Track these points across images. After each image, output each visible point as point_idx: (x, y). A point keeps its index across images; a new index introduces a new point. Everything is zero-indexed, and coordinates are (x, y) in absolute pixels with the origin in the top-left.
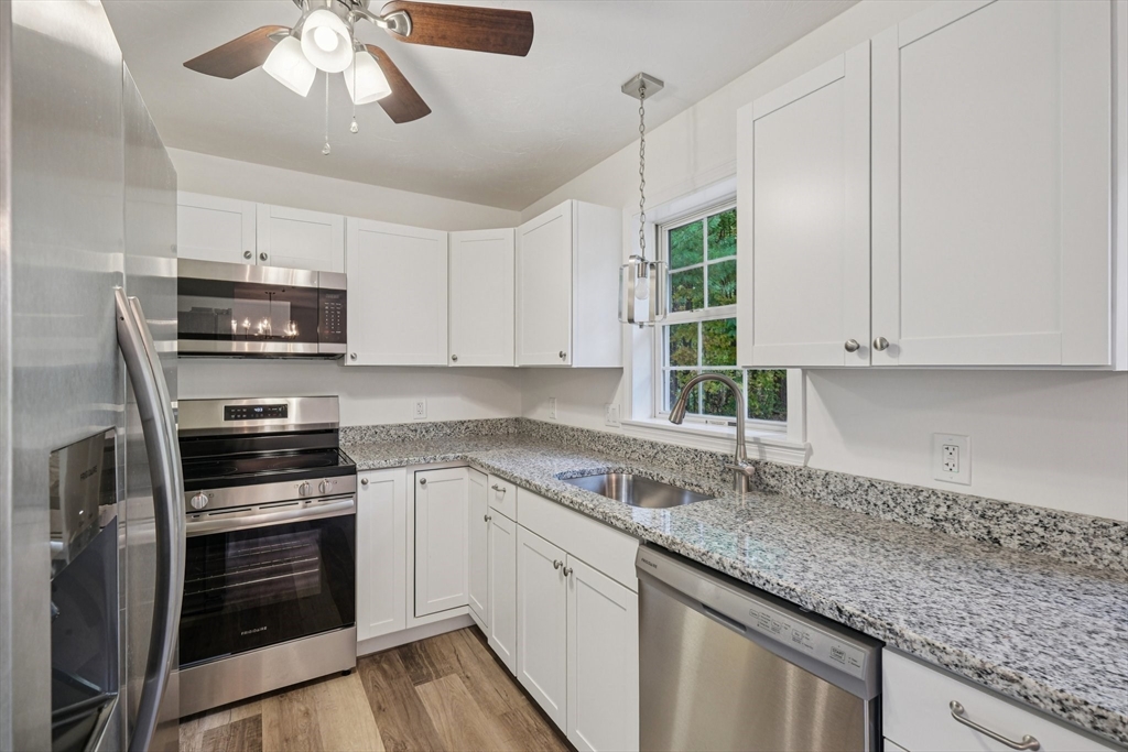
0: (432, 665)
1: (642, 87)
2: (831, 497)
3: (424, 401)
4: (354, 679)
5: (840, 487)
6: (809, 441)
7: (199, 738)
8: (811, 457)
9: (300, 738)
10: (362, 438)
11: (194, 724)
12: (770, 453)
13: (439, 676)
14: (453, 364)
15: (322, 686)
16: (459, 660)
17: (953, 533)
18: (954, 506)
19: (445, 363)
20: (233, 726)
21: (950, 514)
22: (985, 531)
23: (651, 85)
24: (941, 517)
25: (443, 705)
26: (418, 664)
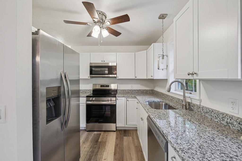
0: (128, 134)
1: (162, 17)
2: (204, 113)
3: (132, 85)
4: (115, 133)
5: (206, 111)
6: (201, 98)
7: (93, 134)
8: (202, 102)
9: (105, 138)
10: (121, 92)
11: (93, 132)
12: (193, 101)
13: (128, 136)
14: (136, 78)
15: (110, 132)
16: (133, 135)
17: (231, 127)
18: (232, 119)
19: (134, 78)
20: (97, 134)
21: (231, 122)
22: (240, 128)
23: (165, 16)
24: (228, 122)
25: (127, 141)
26: (126, 133)
